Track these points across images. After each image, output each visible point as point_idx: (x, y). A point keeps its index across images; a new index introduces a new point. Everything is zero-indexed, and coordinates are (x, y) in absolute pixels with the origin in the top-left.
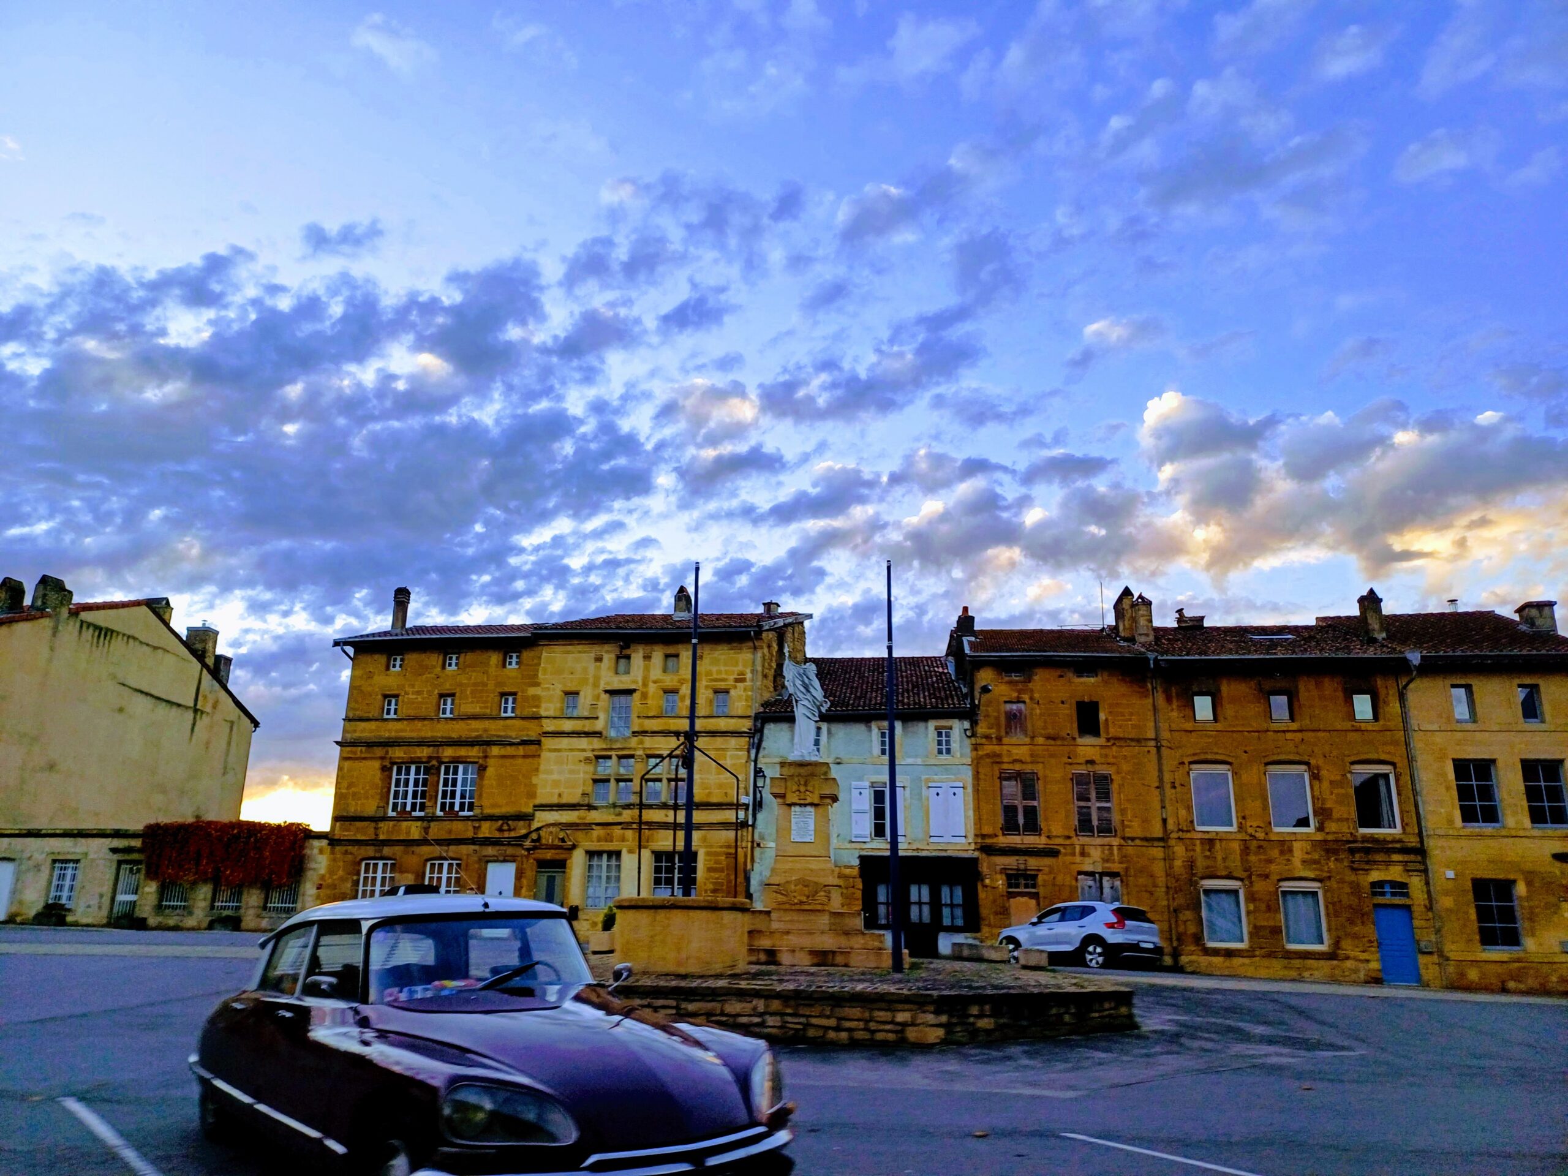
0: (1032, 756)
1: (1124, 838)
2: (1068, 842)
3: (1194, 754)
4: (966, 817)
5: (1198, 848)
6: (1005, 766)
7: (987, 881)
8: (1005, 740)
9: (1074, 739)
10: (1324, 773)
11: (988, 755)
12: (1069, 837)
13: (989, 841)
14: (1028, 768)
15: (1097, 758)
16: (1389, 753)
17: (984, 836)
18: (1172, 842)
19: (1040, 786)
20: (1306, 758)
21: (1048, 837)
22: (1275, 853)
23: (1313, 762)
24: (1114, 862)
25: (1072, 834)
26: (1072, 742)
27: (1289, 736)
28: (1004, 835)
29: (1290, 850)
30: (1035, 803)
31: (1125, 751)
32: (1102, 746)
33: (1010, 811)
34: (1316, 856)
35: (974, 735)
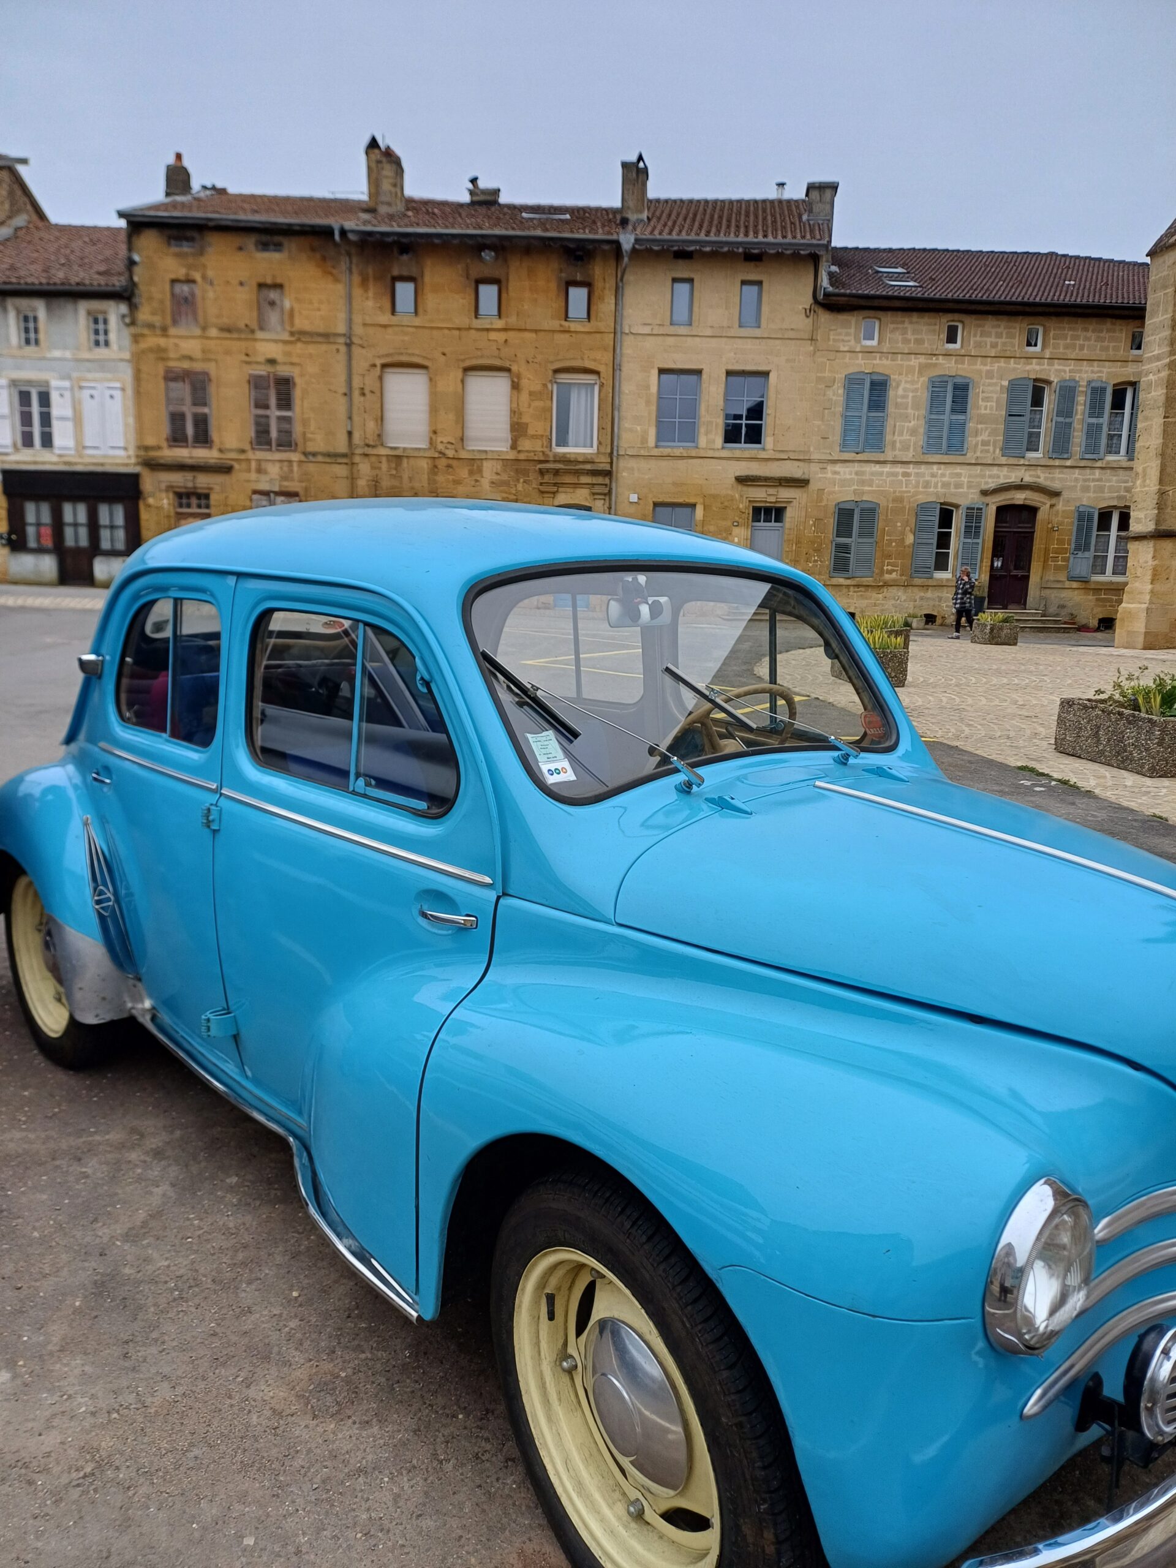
0: (203, 351)
1: (305, 454)
2: (242, 457)
3: (387, 355)
4: (126, 425)
5: (384, 466)
6: (172, 364)
7: (151, 501)
8: (172, 331)
9: (253, 331)
10: (524, 382)
11: (150, 350)
12: (243, 451)
13: (153, 454)
14: (198, 366)
15: (280, 358)
16: (595, 360)
17: (147, 448)
18: (357, 459)
19: (212, 389)
20: (507, 364)
21: (221, 451)
22: (464, 473)
23: (514, 368)
24: (292, 480)
25: (247, 447)
26: (250, 336)
27: (493, 336)
28: (170, 446)
29: (480, 471)
30: (206, 410)
31: (312, 349)
32: (285, 342)
33: (177, 419)
34: (505, 477)
35: (133, 323)
